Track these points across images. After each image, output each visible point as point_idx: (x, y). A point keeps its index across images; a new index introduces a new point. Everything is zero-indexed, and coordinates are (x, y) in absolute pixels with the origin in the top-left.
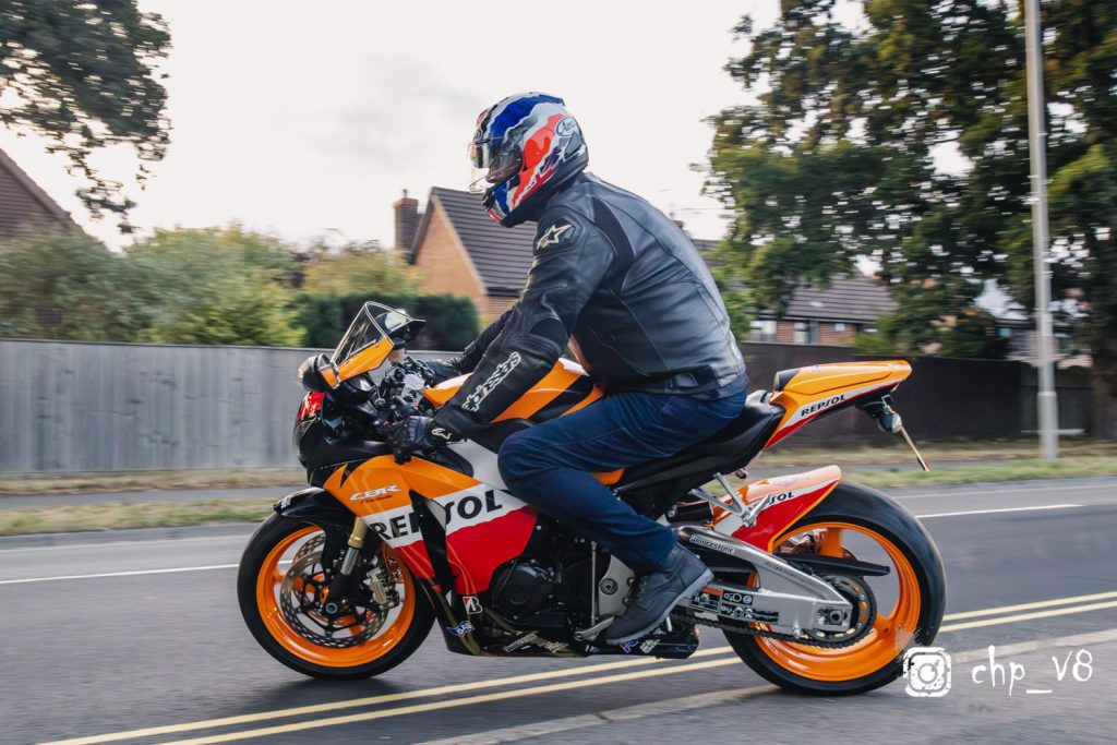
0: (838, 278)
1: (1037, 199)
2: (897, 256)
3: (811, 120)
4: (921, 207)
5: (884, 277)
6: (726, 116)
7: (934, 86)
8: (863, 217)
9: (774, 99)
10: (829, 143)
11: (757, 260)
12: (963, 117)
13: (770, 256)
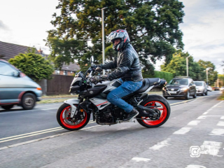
0: (71, 63)
1: (103, 52)
2: (81, 60)
3: (67, 33)
4: (85, 52)
5: (79, 63)
6: (51, 31)
7: (88, 31)
8: (75, 52)
9: (60, 29)
10: (70, 39)
11: (56, 59)
12: (93, 36)
13: (58, 58)
